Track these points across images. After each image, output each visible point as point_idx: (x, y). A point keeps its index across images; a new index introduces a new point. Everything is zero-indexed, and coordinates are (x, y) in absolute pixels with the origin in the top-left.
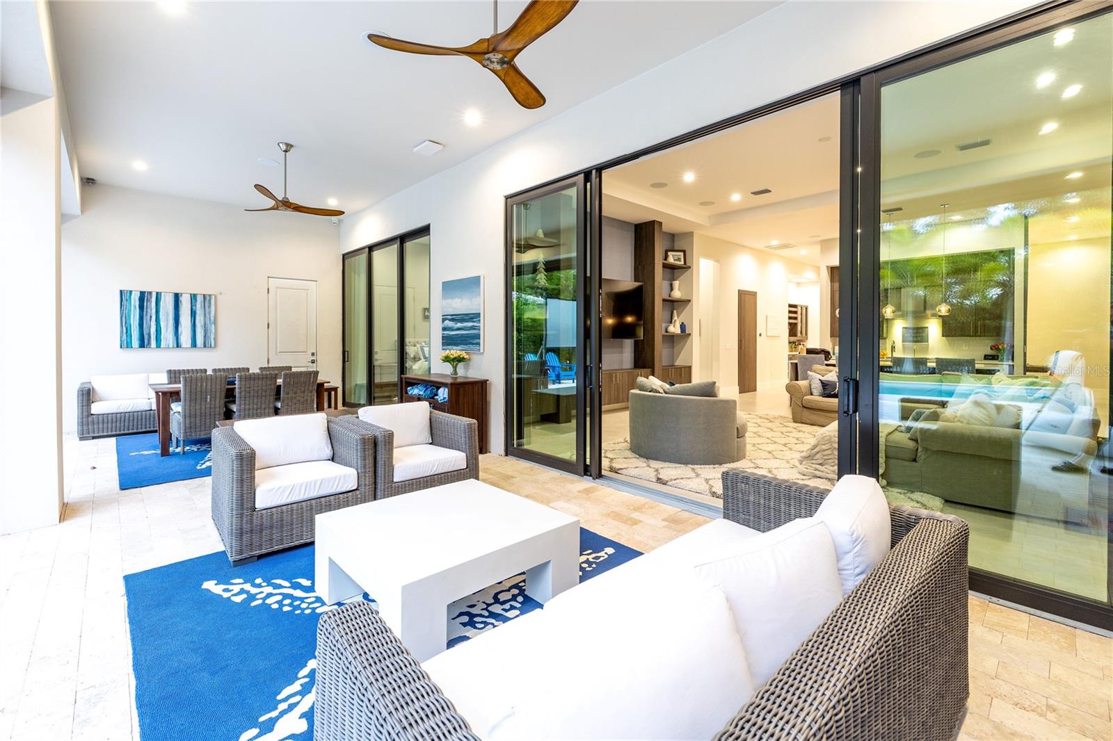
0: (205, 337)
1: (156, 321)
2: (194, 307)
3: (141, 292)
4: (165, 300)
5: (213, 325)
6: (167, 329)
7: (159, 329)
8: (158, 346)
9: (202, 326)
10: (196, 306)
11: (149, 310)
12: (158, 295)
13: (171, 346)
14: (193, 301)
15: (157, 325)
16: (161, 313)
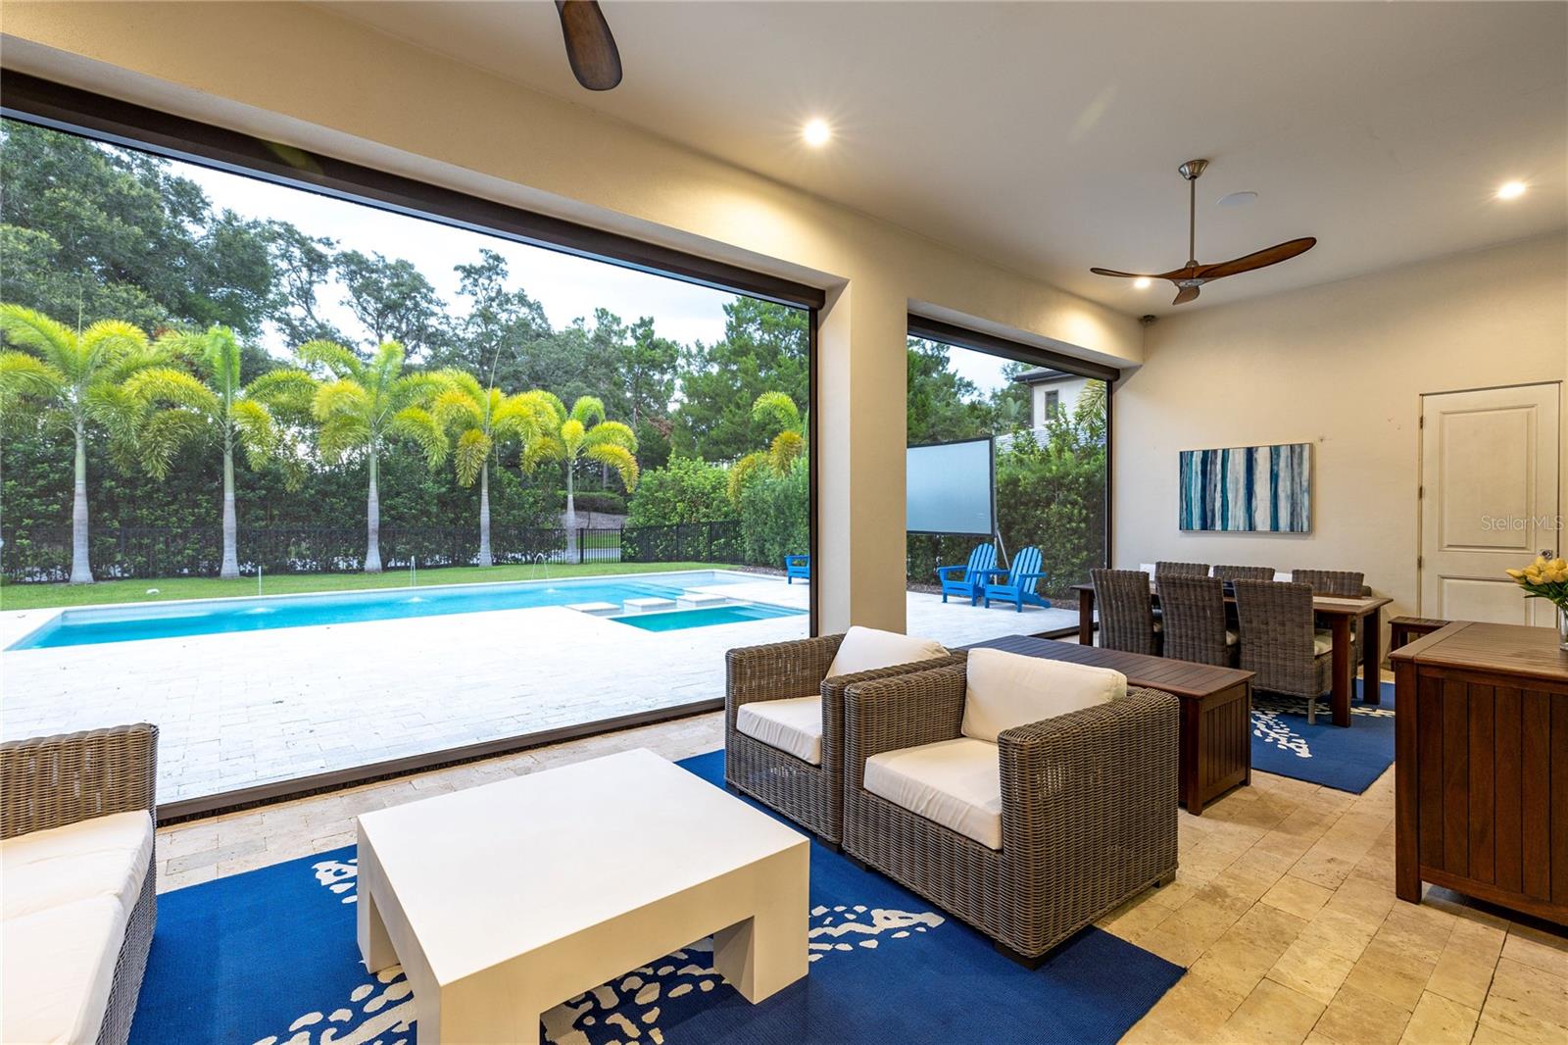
0: (1292, 514)
1: (1222, 491)
2: (1275, 468)
3: (1204, 452)
4: (1234, 459)
5: (1306, 495)
6: (1236, 503)
7: (1225, 503)
8: (1225, 528)
9: (1287, 496)
10: (1278, 464)
11: (1213, 476)
12: (1225, 452)
13: (1241, 529)
14: (1275, 456)
15: (1222, 497)
16: (1228, 480)
